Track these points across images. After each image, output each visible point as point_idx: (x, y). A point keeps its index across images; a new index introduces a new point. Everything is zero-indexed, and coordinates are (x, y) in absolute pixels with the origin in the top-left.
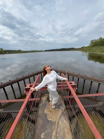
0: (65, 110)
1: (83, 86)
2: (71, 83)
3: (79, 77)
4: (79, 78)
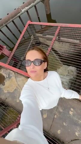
0: (15, 73)
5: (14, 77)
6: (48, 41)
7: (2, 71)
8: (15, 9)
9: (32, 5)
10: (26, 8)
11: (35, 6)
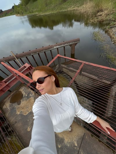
0: (35, 94)
1: (42, 61)
2: (25, 66)
3: (32, 54)
4: (32, 56)
5: (33, 98)
6: (70, 72)
7: (23, 89)
8: (43, 47)
9: (63, 45)
10: (58, 46)
11: (64, 47)
